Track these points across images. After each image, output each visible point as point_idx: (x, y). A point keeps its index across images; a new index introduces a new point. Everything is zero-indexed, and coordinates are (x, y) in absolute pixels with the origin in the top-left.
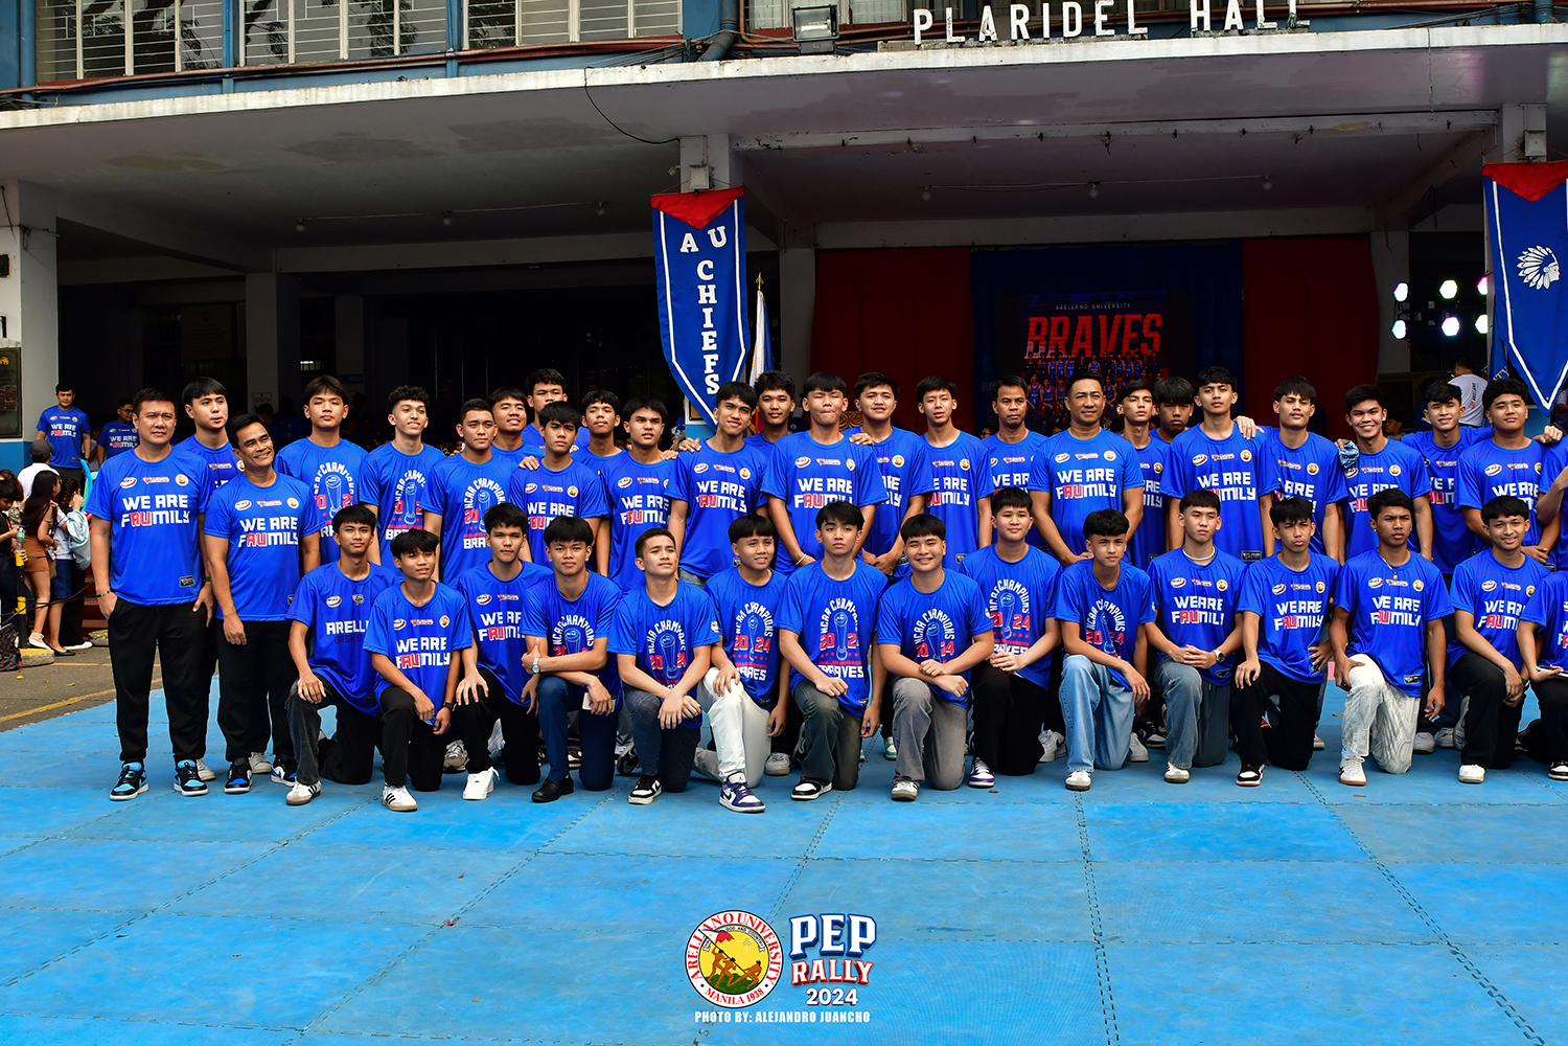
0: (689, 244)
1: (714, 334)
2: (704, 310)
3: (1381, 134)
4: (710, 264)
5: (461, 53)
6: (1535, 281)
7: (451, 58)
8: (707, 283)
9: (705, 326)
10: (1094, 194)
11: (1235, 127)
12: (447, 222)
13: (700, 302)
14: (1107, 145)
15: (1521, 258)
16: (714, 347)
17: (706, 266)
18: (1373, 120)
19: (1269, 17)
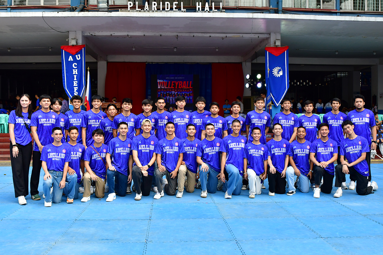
0: (71, 59)
1: (77, 82)
2: (74, 76)
3: (243, 39)
5: (11, 6)
6: (276, 75)
7: (8, 7)
8: (75, 69)
9: (74, 80)
10: (175, 50)
11: (208, 35)
12: (9, 51)
13: (73, 74)
14: (177, 38)
15: (273, 70)
16: (77, 85)
17: (75, 64)
18: (241, 35)
19: (215, 8)
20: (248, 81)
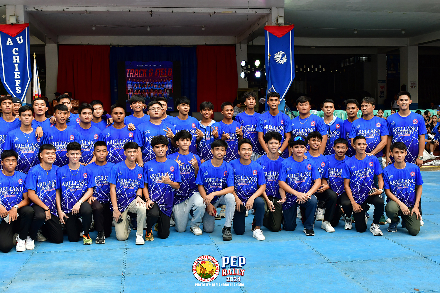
0: (9, 42)
1: (19, 73)
2: (15, 65)
3: (236, 15)
4: (17, 49)
6: (279, 62)
8: (16, 55)
9: (15, 70)
10: (149, 29)
11: (191, 10)
13: (14, 62)
14: (151, 15)
15: (275, 55)
16: (19, 77)
17: (16, 50)
18: (233, 11)
20: (243, 69)
